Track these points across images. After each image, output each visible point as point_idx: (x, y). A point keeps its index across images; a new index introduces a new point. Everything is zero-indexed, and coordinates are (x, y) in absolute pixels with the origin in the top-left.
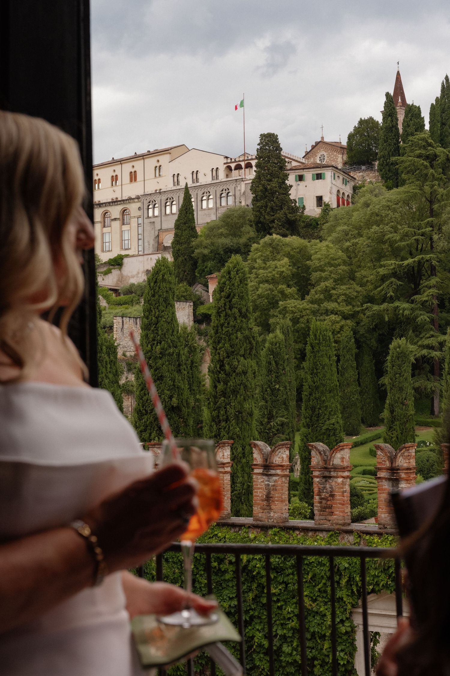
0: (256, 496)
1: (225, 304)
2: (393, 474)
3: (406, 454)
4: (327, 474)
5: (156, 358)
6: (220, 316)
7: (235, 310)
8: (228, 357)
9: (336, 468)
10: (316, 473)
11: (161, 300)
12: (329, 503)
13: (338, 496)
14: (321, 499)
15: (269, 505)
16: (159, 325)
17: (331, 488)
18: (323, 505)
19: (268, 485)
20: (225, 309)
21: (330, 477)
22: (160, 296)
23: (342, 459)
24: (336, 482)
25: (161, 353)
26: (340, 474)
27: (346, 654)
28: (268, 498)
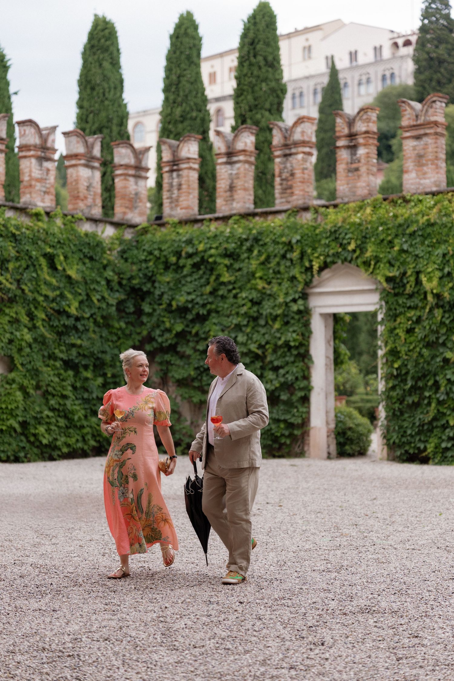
0: (220, 188)
1: (249, 52)
2: (351, 141)
3: (365, 117)
4: (287, 152)
5: (176, 122)
6: (243, 66)
7: (260, 58)
8: (251, 110)
9: (296, 144)
10: (277, 153)
11: (183, 57)
12: (290, 183)
13: (298, 174)
14: (282, 180)
15: (231, 196)
16: (180, 85)
17: (292, 166)
18: (284, 186)
19: (231, 174)
20: (249, 57)
21: (290, 155)
22: (181, 53)
23: (303, 133)
24: (296, 159)
25: (182, 116)
26: (301, 149)
27: (298, 335)
28: (232, 188)
